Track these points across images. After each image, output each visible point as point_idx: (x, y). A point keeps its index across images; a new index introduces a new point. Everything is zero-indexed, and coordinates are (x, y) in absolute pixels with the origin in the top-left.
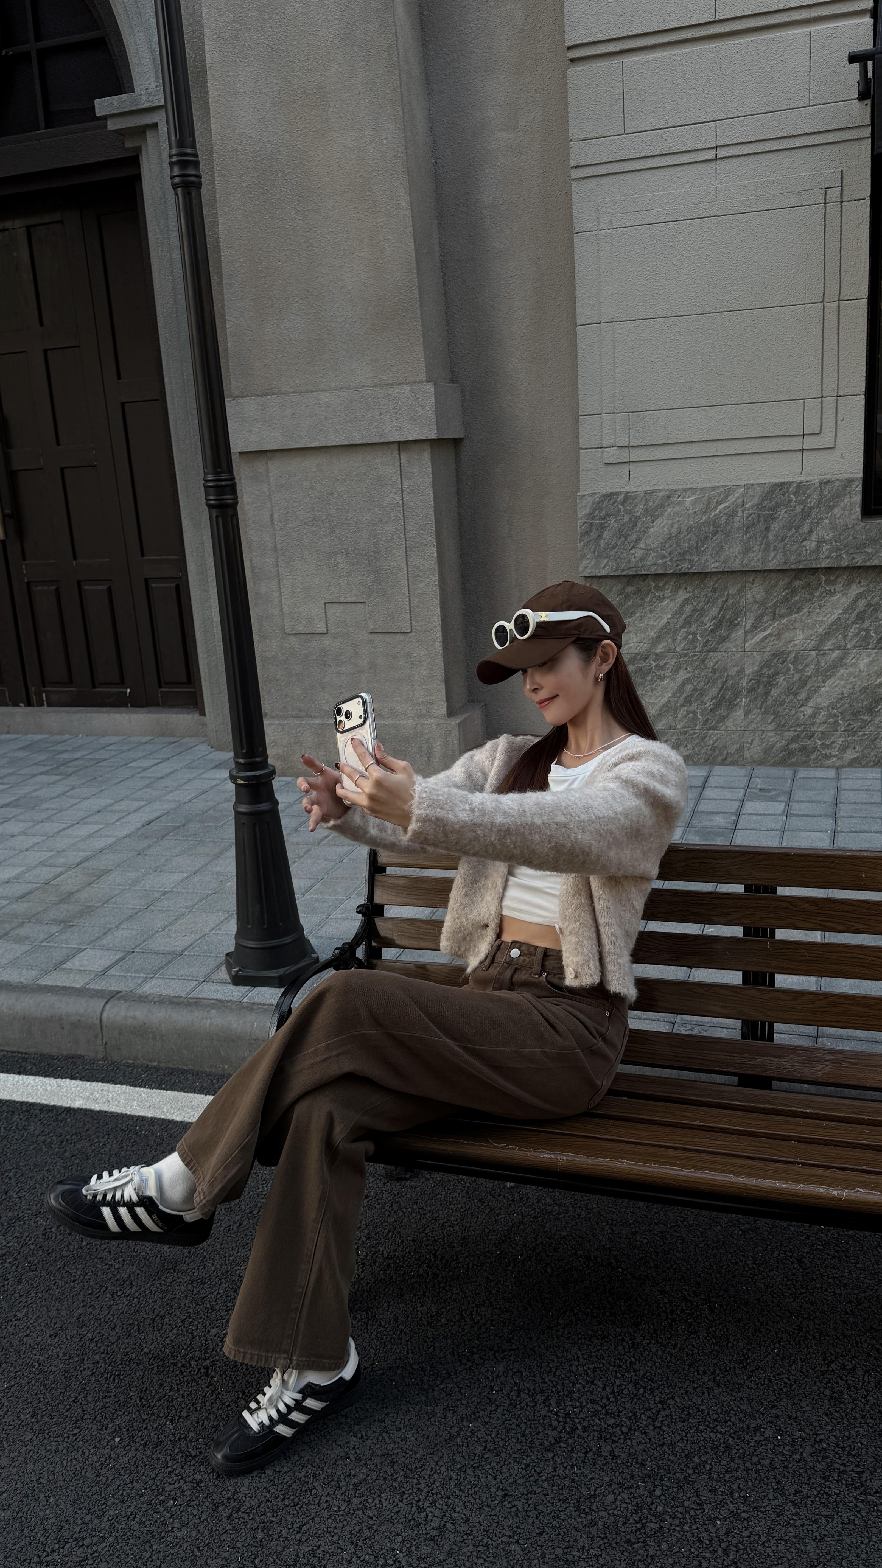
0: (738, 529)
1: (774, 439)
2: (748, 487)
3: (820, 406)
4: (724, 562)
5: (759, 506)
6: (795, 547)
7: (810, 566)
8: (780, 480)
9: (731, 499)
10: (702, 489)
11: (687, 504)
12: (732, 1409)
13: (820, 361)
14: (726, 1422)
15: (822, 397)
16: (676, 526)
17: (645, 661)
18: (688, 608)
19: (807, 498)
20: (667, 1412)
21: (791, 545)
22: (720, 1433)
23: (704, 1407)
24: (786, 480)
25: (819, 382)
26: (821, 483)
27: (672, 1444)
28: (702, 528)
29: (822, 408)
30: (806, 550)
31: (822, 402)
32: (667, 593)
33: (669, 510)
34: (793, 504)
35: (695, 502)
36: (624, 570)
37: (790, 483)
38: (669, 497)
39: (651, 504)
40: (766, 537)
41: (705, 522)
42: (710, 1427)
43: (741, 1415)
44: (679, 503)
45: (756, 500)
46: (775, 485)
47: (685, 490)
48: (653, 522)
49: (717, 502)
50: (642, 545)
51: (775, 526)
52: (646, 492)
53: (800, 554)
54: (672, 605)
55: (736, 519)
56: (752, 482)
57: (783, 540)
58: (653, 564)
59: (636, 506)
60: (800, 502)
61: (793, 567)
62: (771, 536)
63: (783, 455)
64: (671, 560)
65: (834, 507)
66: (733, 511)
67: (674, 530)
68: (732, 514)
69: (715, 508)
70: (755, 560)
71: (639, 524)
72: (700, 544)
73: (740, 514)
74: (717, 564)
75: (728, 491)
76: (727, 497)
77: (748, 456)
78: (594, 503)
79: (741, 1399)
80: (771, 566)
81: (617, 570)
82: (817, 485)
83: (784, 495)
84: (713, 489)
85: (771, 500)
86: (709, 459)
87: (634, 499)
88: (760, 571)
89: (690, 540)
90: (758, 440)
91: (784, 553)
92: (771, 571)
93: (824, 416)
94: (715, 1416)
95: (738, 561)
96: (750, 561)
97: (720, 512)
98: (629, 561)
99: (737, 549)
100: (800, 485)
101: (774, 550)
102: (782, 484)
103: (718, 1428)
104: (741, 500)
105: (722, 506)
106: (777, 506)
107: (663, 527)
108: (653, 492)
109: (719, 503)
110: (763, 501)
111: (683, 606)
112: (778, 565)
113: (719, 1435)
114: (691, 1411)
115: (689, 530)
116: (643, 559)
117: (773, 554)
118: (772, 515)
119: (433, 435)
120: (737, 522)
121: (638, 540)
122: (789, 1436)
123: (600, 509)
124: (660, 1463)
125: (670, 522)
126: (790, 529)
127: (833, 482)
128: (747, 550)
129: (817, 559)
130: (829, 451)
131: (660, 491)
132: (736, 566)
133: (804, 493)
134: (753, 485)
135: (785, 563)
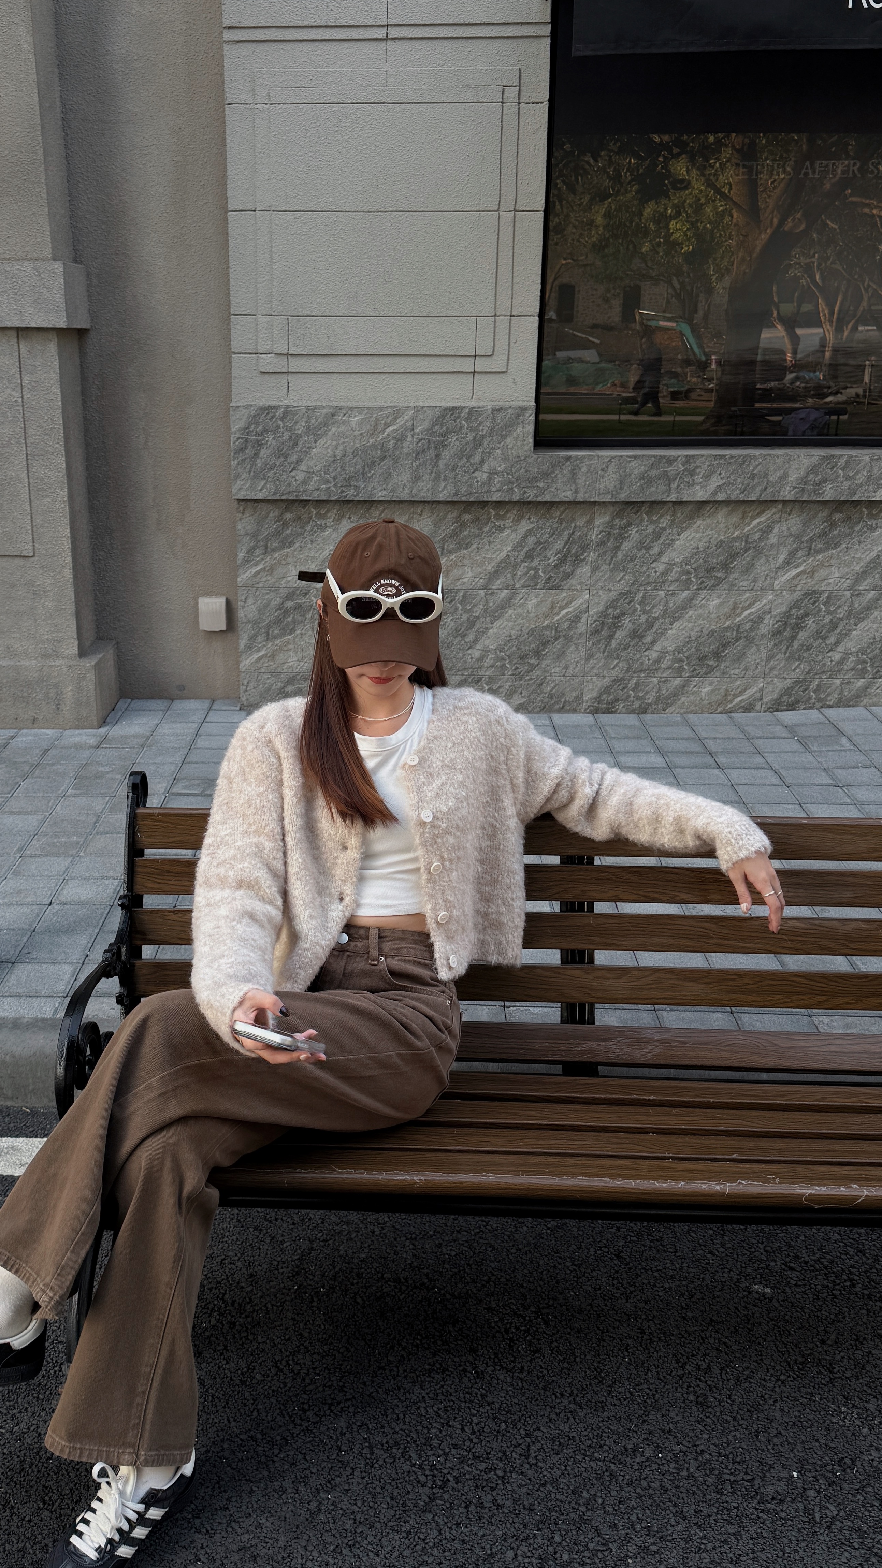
12: (603, 1432)
14: (601, 1447)
20: (538, 1446)
22: (599, 1460)
23: (574, 1434)
27: (555, 1482)
42: (586, 1456)
43: (615, 1437)
79: (609, 1418)
94: (589, 1442)
103: (596, 1455)
113: (599, 1463)
114: (562, 1441)
122: (669, 1452)
124: (549, 1504)
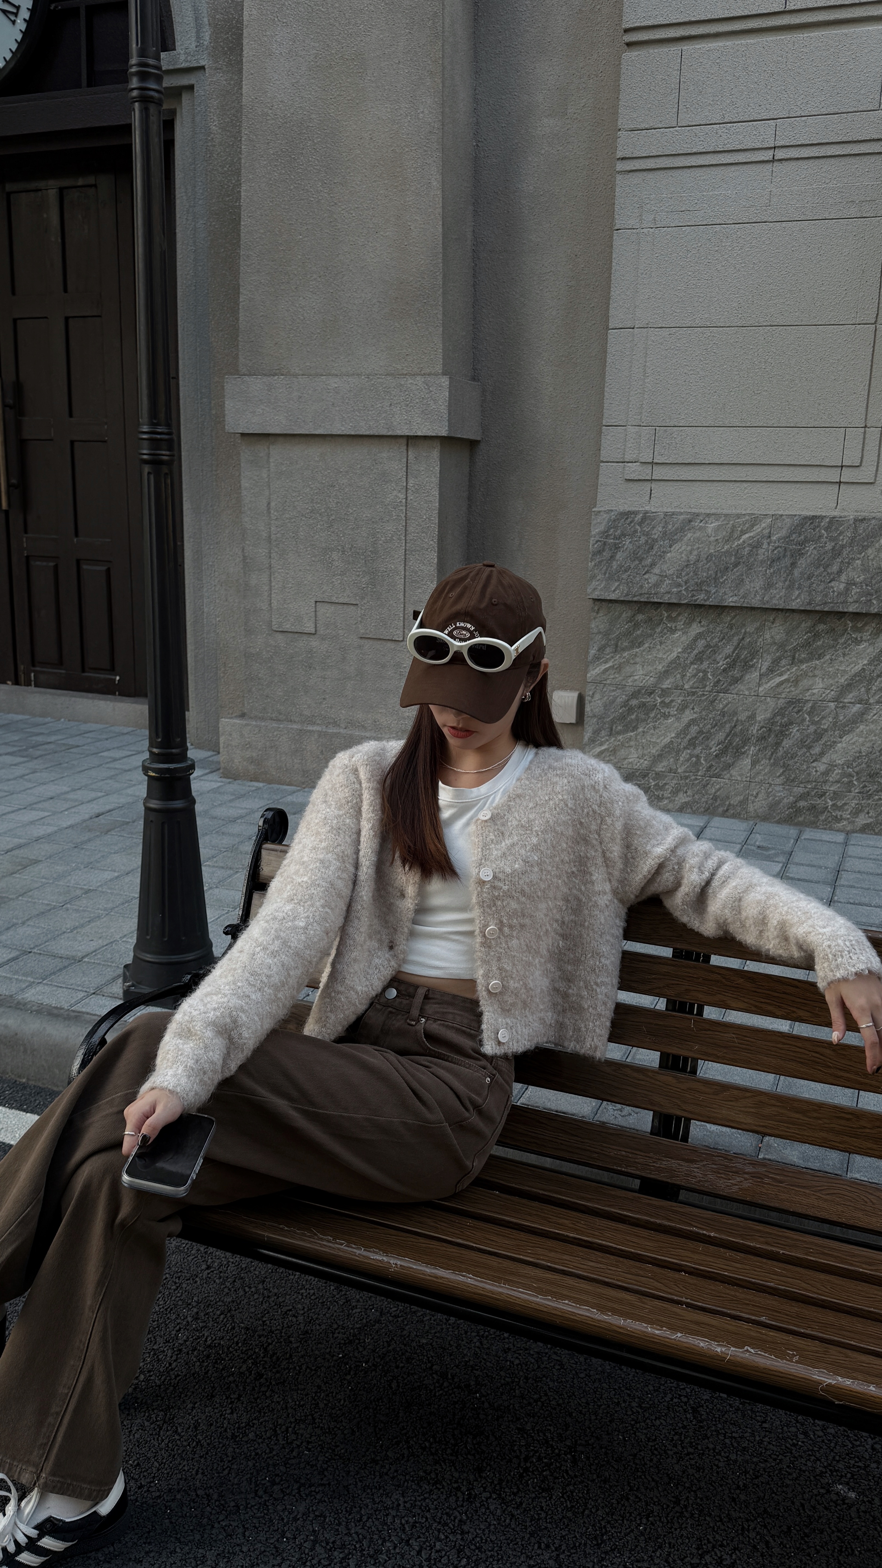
0: (762, 562)
1: (809, 468)
2: (777, 517)
3: (862, 437)
4: (744, 597)
5: (787, 539)
6: (821, 587)
7: (836, 609)
8: (812, 514)
9: (757, 529)
10: (726, 515)
11: (710, 530)
13: (867, 388)
15: (866, 427)
16: (695, 553)
17: (649, 696)
18: (701, 643)
19: (840, 534)
21: (818, 585)
24: (818, 514)
25: (863, 410)
26: (856, 520)
28: (723, 558)
29: (864, 438)
30: (834, 592)
31: (865, 432)
32: (680, 625)
33: (689, 535)
34: (823, 540)
35: (717, 529)
36: (635, 596)
37: (822, 518)
38: (690, 521)
39: (670, 527)
40: (791, 573)
41: (727, 551)
44: (700, 529)
45: (784, 533)
46: (806, 518)
47: (708, 515)
48: (671, 546)
49: (742, 531)
50: (656, 570)
51: (802, 563)
52: (666, 514)
53: (826, 595)
54: (684, 638)
55: (761, 551)
56: (780, 513)
57: (809, 578)
58: (666, 592)
59: (654, 528)
60: (832, 539)
61: (818, 608)
62: (796, 573)
63: (818, 486)
64: (686, 589)
65: (868, 546)
66: (758, 542)
67: (693, 558)
68: (757, 546)
69: (739, 538)
70: (777, 598)
71: (656, 548)
72: (719, 575)
73: (765, 546)
74: (735, 598)
75: (755, 520)
76: (753, 526)
77: (780, 485)
78: (610, 520)
80: (794, 605)
81: (627, 595)
82: (851, 522)
83: (814, 530)
84: (739, 516)
85: (800, 534)
86: (738, 484)
87: (653, 520)
88: (782, 610)
89: (708, 569)
90: (792, 468)
91: (810, 593)
92: (793, 611)
93: (866, 448)
95: (758, 597)
96: (771, 598)
97: (744, 542)
98: (642, 587)
99: (758, 584)
100: (832, 520)
101: (799, 588)
102: (814, 518)
104: (767, 531)
105: (747, 536)
106: (806, 541)
107: (681, 553)
108: (673, 513)
109: (743, 532)
110: (791, 534)
111: (695, 640)
112: (801, 606)
115: (709, 558)
116: (656, 585)
117: (797, 593)
118: (800, 550)
119: (444, 433)
120: (763, 553)
121: (653, 565)
123: (616, 528)
125: (689, 548)
126: (818, 568)
127: (869, 520)
128: (769, 586)
129: (845, 602)
130: (868, 486)
131: (681, 514)
132: (756, 602)
133: (837, 529)
134: (782, 515)
135: (810, 604)
